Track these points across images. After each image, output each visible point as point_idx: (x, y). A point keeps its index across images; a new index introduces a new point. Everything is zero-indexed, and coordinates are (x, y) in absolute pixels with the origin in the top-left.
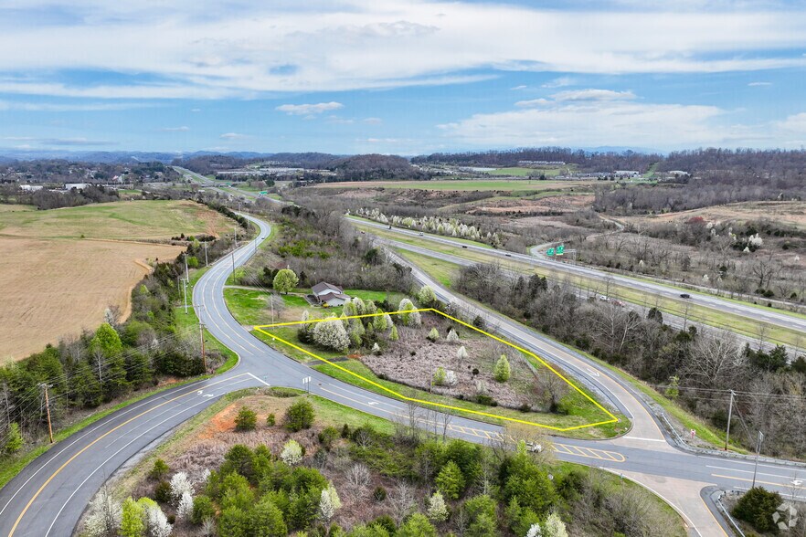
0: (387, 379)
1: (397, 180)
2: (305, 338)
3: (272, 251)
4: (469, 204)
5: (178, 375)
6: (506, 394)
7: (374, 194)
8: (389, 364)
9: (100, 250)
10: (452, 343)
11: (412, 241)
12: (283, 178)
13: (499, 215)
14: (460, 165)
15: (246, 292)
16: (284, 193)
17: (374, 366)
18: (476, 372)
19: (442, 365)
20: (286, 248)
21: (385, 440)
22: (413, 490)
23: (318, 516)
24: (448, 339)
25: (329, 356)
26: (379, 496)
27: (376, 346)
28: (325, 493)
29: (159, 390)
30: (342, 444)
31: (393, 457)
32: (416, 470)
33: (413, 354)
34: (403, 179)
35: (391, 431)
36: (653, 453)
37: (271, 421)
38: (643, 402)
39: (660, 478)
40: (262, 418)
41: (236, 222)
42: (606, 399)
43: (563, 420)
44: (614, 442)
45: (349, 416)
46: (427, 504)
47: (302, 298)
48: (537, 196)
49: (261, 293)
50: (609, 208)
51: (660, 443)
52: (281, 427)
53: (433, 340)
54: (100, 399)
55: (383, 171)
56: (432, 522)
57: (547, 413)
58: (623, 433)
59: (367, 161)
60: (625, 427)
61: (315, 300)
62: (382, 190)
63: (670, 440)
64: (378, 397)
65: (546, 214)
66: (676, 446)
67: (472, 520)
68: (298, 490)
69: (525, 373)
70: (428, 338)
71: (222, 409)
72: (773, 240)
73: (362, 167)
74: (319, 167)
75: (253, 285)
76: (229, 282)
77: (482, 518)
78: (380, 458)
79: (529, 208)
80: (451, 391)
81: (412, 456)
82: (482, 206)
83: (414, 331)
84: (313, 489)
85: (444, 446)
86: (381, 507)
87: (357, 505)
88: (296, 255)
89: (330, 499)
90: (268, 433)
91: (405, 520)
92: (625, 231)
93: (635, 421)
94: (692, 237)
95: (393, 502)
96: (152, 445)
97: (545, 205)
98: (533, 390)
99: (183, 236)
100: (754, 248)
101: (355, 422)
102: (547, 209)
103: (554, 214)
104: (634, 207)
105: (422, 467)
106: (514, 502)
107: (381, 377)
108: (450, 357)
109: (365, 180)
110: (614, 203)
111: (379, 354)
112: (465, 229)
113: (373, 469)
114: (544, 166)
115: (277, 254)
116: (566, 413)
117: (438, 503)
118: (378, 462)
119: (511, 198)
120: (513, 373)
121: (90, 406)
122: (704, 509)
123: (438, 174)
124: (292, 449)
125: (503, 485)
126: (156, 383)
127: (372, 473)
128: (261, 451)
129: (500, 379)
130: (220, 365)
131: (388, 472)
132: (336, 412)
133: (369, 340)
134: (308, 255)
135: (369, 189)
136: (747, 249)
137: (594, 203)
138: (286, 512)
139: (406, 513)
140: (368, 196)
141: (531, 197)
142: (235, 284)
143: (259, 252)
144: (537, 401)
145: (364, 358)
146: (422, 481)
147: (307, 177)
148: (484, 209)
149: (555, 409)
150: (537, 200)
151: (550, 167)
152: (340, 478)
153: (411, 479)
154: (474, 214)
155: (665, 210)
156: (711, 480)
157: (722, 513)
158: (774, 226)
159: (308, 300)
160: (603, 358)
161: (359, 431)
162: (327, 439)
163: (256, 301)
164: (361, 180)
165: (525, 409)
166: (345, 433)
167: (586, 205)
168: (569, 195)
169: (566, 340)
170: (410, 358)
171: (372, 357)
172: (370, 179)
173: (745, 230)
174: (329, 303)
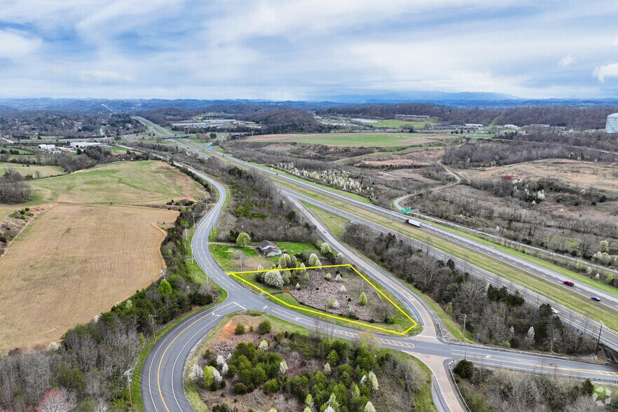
0: (304, 305)
1: (305, 133)
2: (259, 280)
3: (230, 211)
4: (356, 158)
5: (201, 304)
6: (364, 313)
7: (289, 147)
8: (305, 295)
9: (126, 215)
10: (338, 282)
11: (316, 196)
12: (222, 130)
13: (377, 168)
14: (352, 117)
15: (221, 246)
16: (224, 146)
17: (297, 296)
18: (349, 300)
19: (332, 296)
20: (238, 210)
21: (304, 339)
22: (317, 362)
23: (279, 372)
24: (336, 279)
25: (273, 291)
26: (303, 364)
27: (298, 285)
28: (282, 364)
29: (192, 313)
30: (285, 341)
31: (308, 347)
32: (319, 353)
33: (318, 289)
34: (310, 132)
35: (307, 334)
36: (429, 343)
37: (251, 330)
38: (432, 316)
39: (427, 355)
40: (247, 328)
41: (202, 187)
42: (414, 315)
43: (390, 327)
44: (412, 338)
45: (287, 326)
46: (323, 368)
47: (253, 250)
48: (405, 151)
49: (230, 247)
50: (453, 162)
51: (433, 338)
52: (256, 332)
53: (327, 279)
54: (169, 319)
55: (296, 126)
56: (325, 374)
57: (382, 323)
58: (417, 333)
59: (283, 117)
60: (419, 330)
61: (261, 252)
62: (294, 144)
63: (439, 337)
64: (300, 315)
65: (410, 167)
66: (440, 340)
67: (341, 374)
68: (270, 362)
69: (375, 300)
70: (326, 279)
71: (226, 322)
72: (553, 195)
73: (280, 122)
74: (247, 119)
75: (224, 241)
76: (210, 239)
77: (345, 373)
78: (303, 347)
79: (398, 162)
80: (336, 311)
81: (317, 347)
82: (365, 160)
83: (318, 273)
84: (277, 362)
85: (331, 342)
86: (304, 369)
87: (294, 368)
88: (245, 216)
89: (284, 366)
90: (251, 336)
91: (314, 374)
92: (461, 184)
93: (425, 328)
94: (501, 191)
95: (309, 367)
96: (199, 342)
97: (410, 159)
98: (377, 310)
99: (173, 202)
100: (539, 201)
101: (291, 329)
102: (410, 162)
103: (415, 167)
104: (471, 161)
105: (321, 352)
106: (358, 367)
107: (301, 303)
108: (337, 291)
109: (282, 133)
110: (458, 158)
111: (299, 289)
112: (352, 183)
113: (300, 353)
114: (414, 119)
115: (233, 214)
116: (392, 323)
117: (327, 367)
118: (301, 349)
119: (386, 153)
120: (369, 300)
121: (165, 323)
122: (443, 369)
123: (335, 127)
124: (264, 344)
125: (354, 360)
126: (191, 309)
127: (300, 354)
128: (250, 345)
129: (362, 304)
130: (219, 297)
131: (306, 354)
132: (281, 324)
133: (294, 281)
134: (253, 215)
135: (286, 143)
136: (534, 202)
137: (444, 157)
138: (266, 371)
139: (315, 371)
140: (285, 149)
141: (400, 152)
142: (214, 241)
143: (223, 213)
144: (378, 316)
145: (292, 292)
146: (321, 358)
147: (240, 129)
148: (367, 163)
149: (387, 321)
150: (405, 154)
151: (418, 119)
152: (286, 356)
153: (316, 357)
154: (360, 167)
155: (492, 163)
156: (450, 355)
157: (449, 371)
158: (556, 183)
159: (257, 251)
160: (419, 289)
161: (293, 335)
162: (278, 339)
163: (227, 253)
164: (279, 133)
165: (372, 322)
166: (286, 335)
167: (438, 159)
168: (427, 150)
169: (401, 277)
170: (315, 292)
171: (296, 291)
172: (286, 132)
173: (536, 186)
174: (269, 254)
